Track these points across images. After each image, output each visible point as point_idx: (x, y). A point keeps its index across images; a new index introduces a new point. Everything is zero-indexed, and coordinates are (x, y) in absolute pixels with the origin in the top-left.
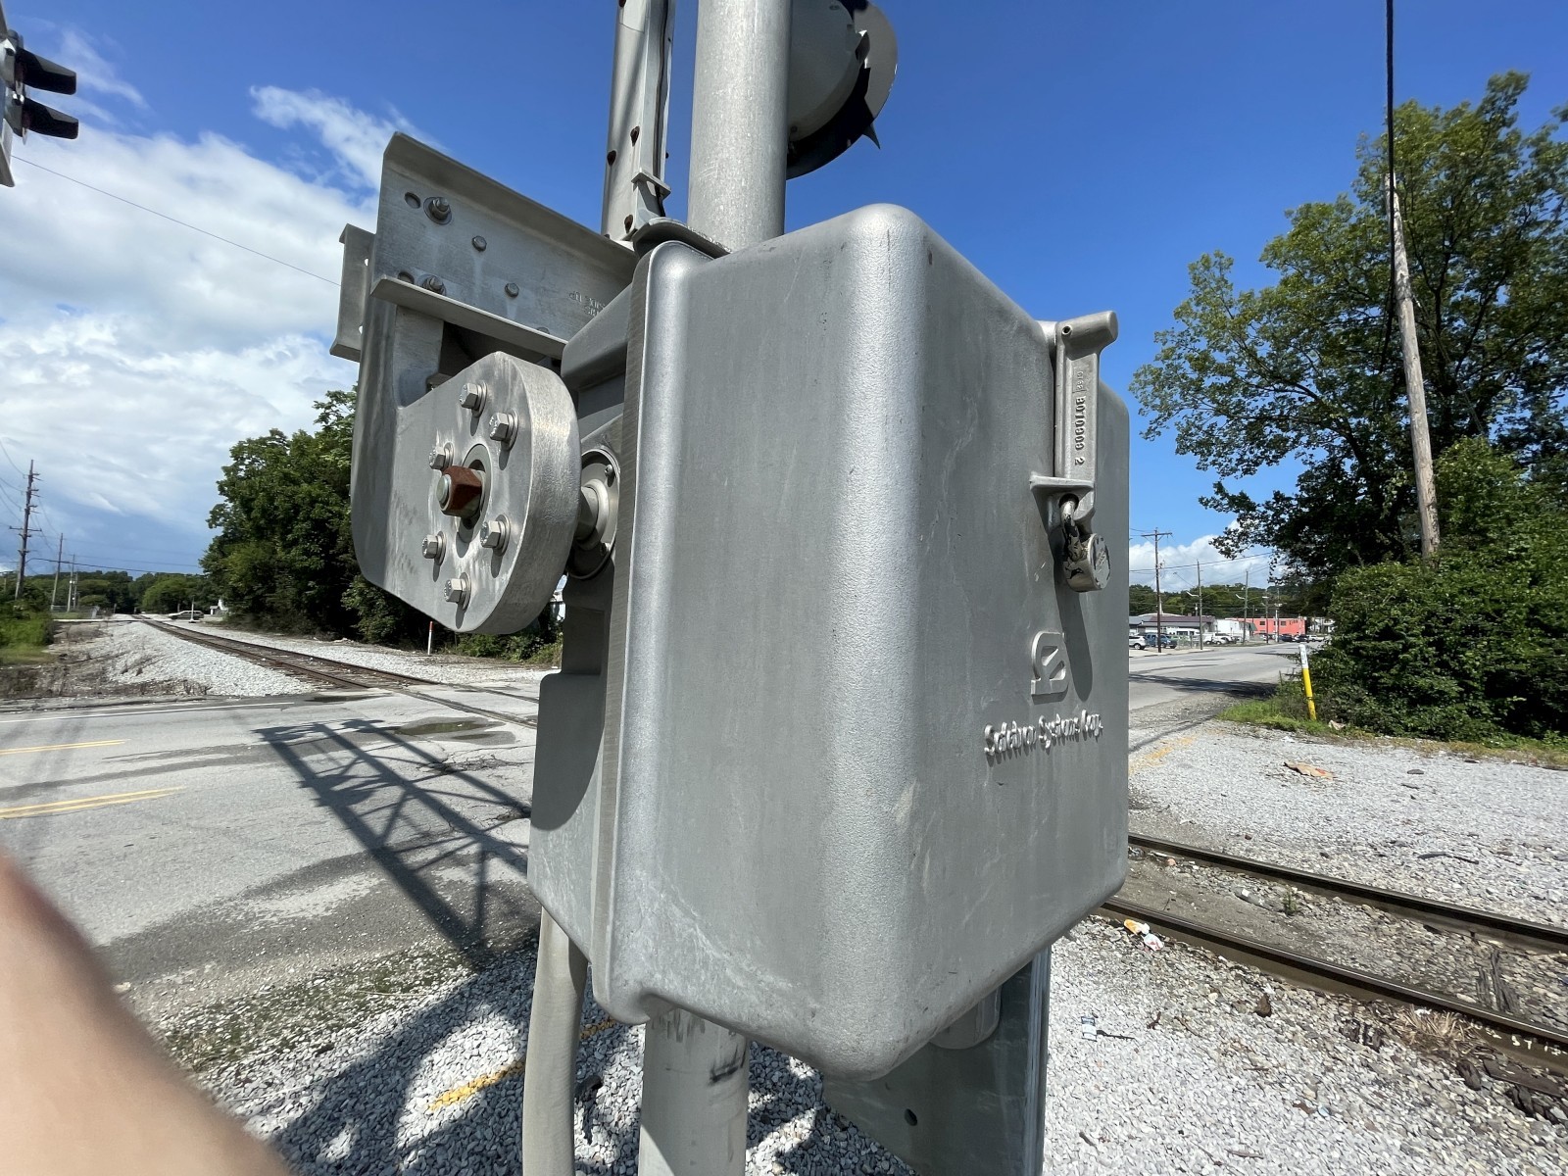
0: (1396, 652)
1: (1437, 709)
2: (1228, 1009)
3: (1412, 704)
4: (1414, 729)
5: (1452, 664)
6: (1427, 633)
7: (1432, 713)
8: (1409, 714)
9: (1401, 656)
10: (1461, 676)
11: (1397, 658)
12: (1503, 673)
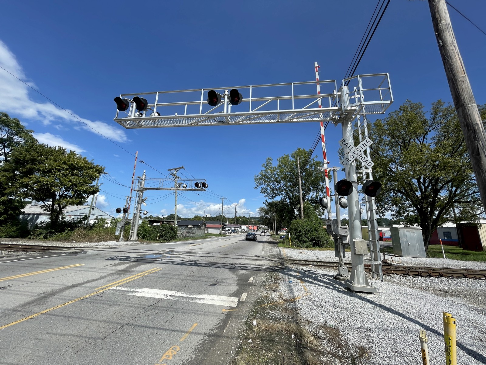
5: (307, 236)
6: (304, 231)
7: (306, 244)
8: (303, 244)
9: (302, 235)
12: (312, 238)
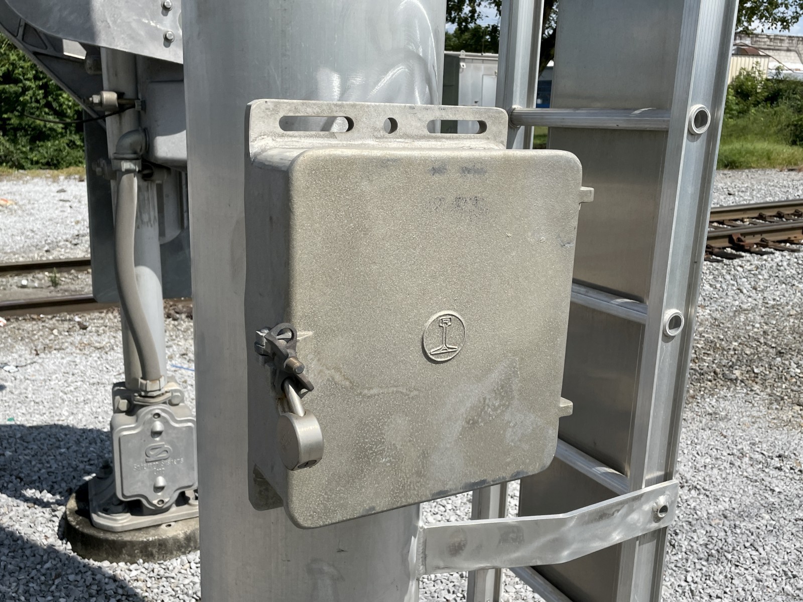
0: (18, 95)
1: (49, 144)
2: (67, 334)
3: (32, 141)
4: (37, 162)
5: (55, 105)
6: (36, 78)
7: (47, 148)
8: (31, 150)
9: (21, 99)
10: (60, 114)
11: (18, 100)
